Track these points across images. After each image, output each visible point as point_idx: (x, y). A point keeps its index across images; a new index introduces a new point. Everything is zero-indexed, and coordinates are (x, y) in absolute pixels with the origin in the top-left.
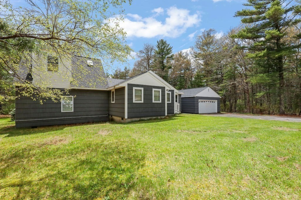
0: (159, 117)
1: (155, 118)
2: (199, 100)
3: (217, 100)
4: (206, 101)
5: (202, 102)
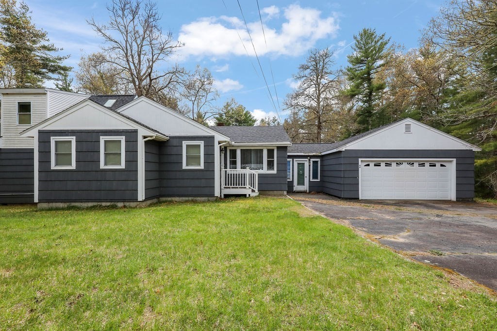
0: (120, 204)
1: (108, 204)
2: (362, 161)
3: (455, 160)
4: (397, 163)
5: (375, 165)
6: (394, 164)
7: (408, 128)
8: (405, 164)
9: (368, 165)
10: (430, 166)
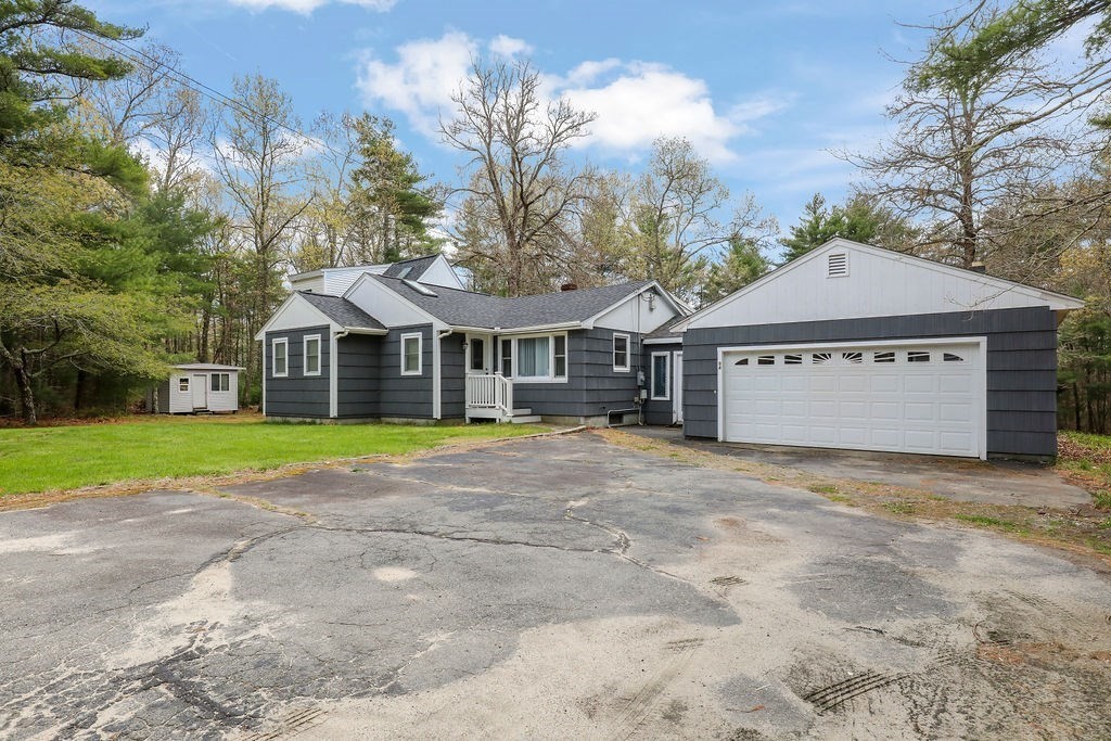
2: (725, 353)
3: (983, 340)
4: (815, 356)
5: (761, 362)
6: (807, 359)
7: (837, 264)
8: (837, 358)
9: (745, 362)
10: (910, 359)
